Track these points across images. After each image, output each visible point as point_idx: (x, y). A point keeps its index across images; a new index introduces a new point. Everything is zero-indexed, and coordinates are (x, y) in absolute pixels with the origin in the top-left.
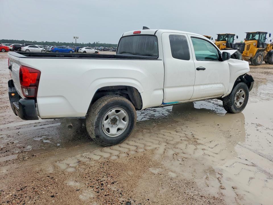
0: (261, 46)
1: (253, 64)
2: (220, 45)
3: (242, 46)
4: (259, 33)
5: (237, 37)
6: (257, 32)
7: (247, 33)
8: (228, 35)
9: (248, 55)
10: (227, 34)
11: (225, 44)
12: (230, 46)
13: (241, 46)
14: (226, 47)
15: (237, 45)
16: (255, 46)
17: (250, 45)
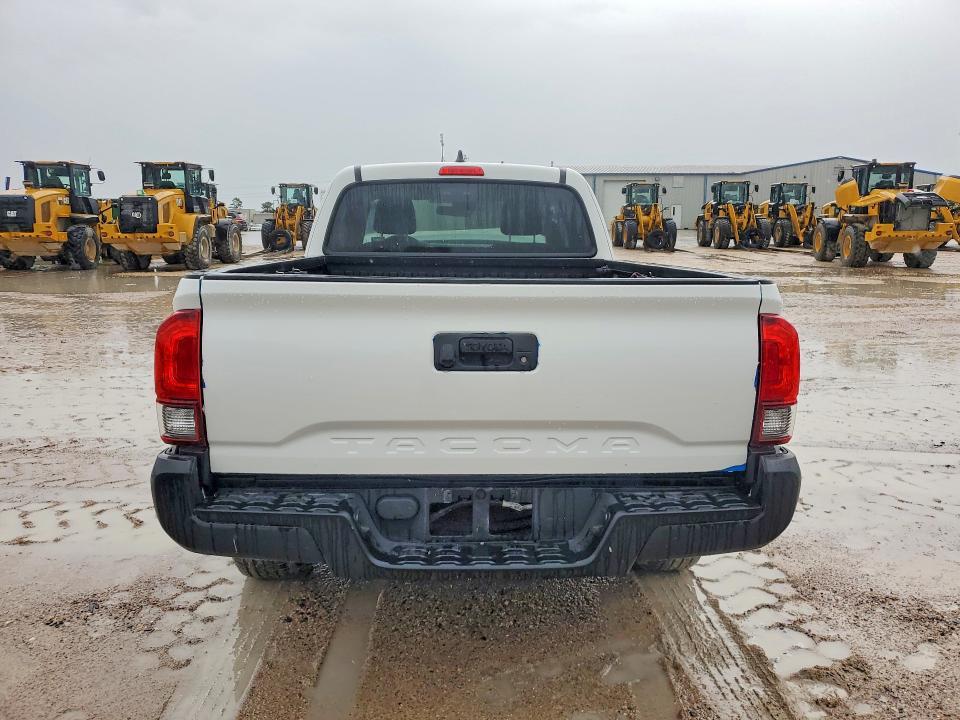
0: (197, 208)
1: (191, 267)
2: (49, 202)
3: (148, 209)
4: (183, 166)
5: (101, 176)
6: (177, 164)
7: (142, 163)
8: (66, 168)
9: (175, 238)
10: (67, 164)
11: (66, 200)
12: (85, 208)
13: (145, 206)
14: (73, 211)
15: (131, 206)
16: (181, 207)
17: (168, 203)
